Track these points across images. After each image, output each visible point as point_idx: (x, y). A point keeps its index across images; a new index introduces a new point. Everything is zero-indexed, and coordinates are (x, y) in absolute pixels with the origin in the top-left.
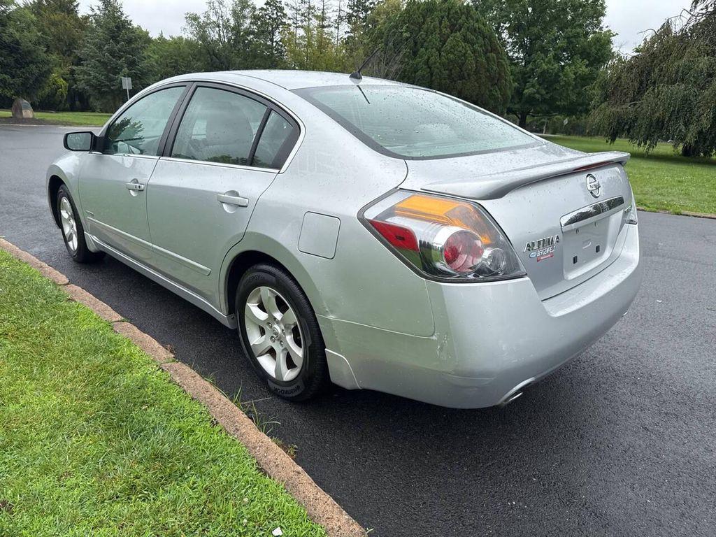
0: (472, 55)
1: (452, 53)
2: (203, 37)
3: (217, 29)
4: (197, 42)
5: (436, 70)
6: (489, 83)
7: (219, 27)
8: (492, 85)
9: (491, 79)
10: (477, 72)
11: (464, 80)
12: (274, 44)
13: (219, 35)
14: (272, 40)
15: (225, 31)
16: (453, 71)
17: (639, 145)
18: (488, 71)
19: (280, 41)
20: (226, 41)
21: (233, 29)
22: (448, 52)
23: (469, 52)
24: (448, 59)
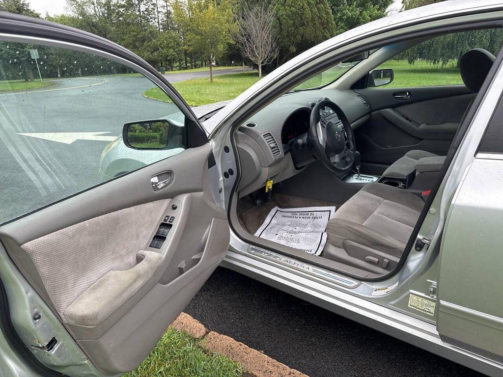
0: (308, 7)
1: (293, 6)
2: (83, 14)
3: (93, 6)
4: (78, 17)
5: (284, 21)
6: (322, 27)
7: (93, 4)
8: (323, 29)
9: (322, 24)
10: (313, 19)
11: (304, 27)
12: (142, 13)
13: (95, 11)
14: (139, 11)
15: (99, 7)
16: (296, 21)
17: (434, 63)
18: (320, 18)
19: (146, 11)
20: (101, 14)
21: (105, 5)
22: (291, 6)
23: (306, 5)
24: (291, 11)
